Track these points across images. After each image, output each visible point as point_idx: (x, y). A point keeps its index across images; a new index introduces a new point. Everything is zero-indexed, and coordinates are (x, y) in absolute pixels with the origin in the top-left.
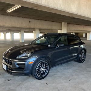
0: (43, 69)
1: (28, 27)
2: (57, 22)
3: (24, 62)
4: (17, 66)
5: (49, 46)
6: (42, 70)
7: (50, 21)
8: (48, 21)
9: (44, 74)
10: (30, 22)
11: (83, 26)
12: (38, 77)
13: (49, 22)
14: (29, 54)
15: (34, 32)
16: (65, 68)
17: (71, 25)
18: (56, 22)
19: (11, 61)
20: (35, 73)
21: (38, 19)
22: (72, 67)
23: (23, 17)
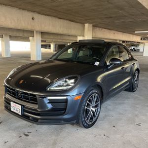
0: (92, 109)
1: (29, 28)
3: (65, 98)
5: (97, 64)
8: (64, 19)
10: (33, 19)
11: (113, 32)
12: (87, 123)
15: (30, 38)
16: (116, 103)
17: (98, 29)
20: (83, 117)
21: (48, 15)
22: (124, 101)
23: (20, 9)
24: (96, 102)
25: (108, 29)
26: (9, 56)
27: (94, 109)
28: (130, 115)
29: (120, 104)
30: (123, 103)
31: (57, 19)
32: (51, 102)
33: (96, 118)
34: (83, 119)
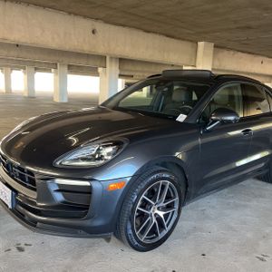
0: (157, 211)
1: (86, 48)
2: (183, 39)
3: (87, 183)
4: (59, 197)
5: (182, 118)
6: (156, 214)
7: (160, 34)
9: (162, 227)
10: (94, 32)
12: (139, 241)
13: (157, 36)
14: (110, 149)
16: (228, 204)
17: (226, 52)
18: (179, 39)
19: (30, 173)
23: (70, 13)
24: (168, 198)
25: (249, 53)
26: (65, 101)
27: (161, 214)
28: (249, 235)
29: (236, 207)
30: (245, 206)
31: (141, 33)
32: (62, 189)
33: (165, 232)
34: (130, 232)
